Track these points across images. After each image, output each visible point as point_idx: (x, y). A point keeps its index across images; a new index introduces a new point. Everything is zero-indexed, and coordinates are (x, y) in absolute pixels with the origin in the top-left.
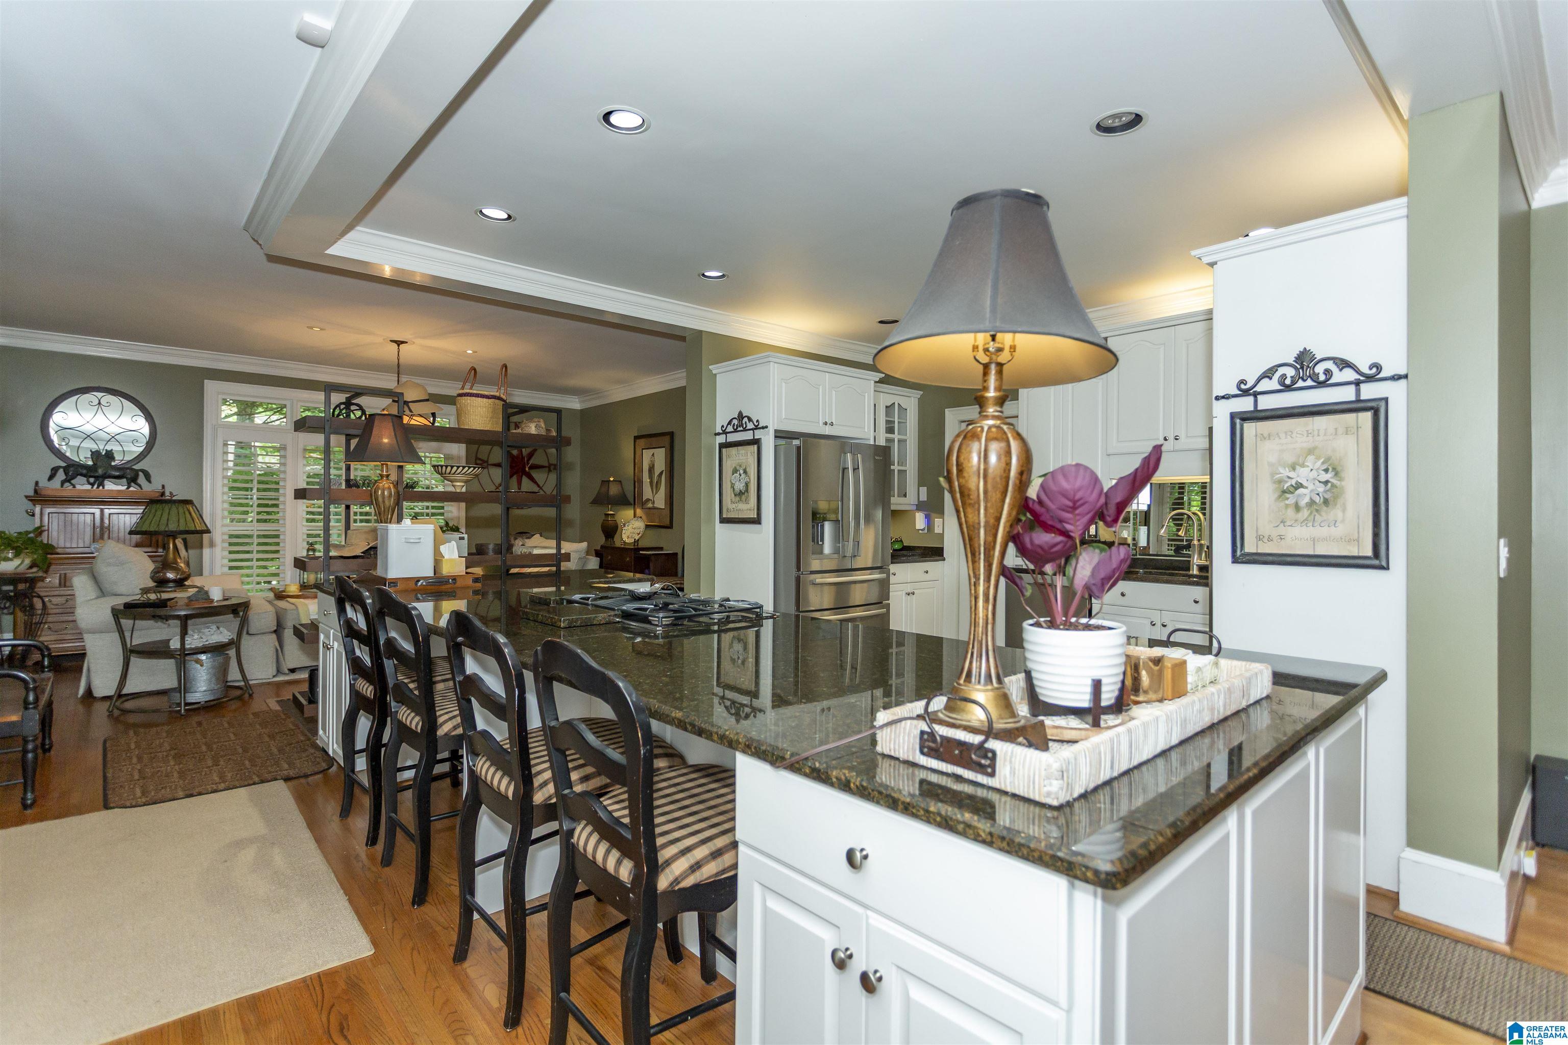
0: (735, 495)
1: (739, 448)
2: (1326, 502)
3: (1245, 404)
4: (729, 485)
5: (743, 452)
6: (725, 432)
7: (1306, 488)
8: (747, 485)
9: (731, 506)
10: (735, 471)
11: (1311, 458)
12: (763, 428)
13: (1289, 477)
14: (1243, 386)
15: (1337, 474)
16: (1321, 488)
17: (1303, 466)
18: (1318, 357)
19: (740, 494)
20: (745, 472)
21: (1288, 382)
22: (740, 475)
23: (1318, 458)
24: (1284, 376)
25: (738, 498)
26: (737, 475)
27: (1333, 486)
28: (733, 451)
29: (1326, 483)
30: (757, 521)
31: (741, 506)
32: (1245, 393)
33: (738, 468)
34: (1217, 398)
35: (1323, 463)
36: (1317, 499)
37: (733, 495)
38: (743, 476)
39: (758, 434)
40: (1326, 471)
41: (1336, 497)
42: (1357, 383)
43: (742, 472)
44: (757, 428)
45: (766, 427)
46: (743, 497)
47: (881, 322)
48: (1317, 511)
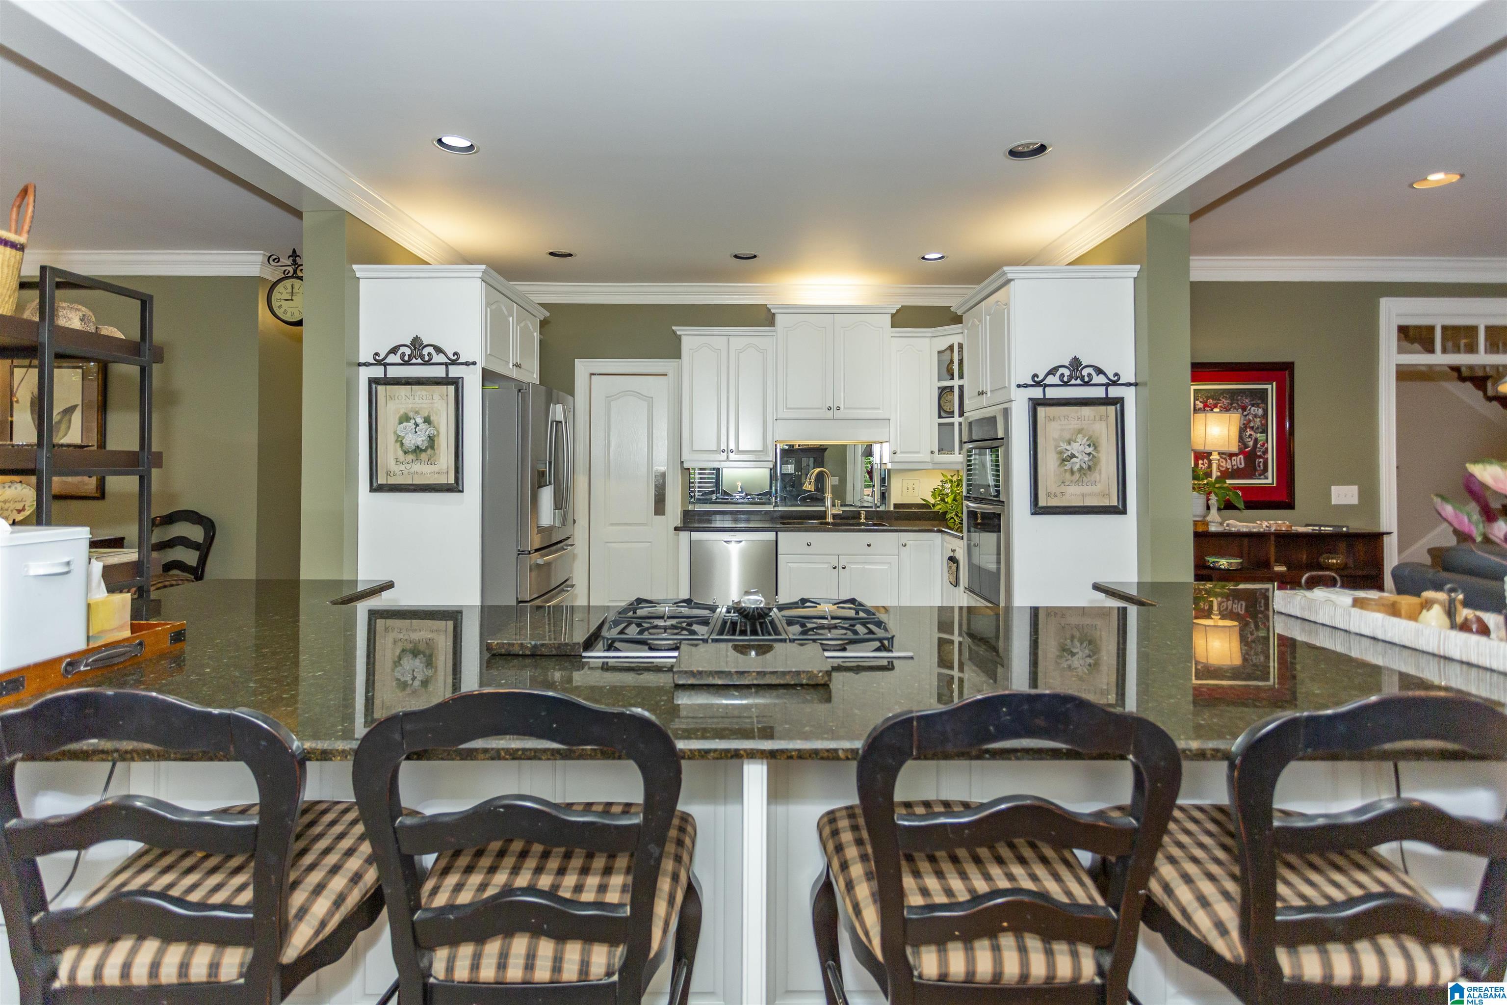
0: (405, 453)
1: (414, 387)
2: (1089, 468)
3: (1037, 393)
4: (392, 438)
5: (424, 393)
6: (380, 362)
7: (1077, 458)
8: (431, 440)
9: (393, 467)
10: (405, 418)
11: (1080, 436)
12: (467, 364)
13: (1067, 450)
14: (1036, 379)
15: (1095, 448)
16: (1086, 459)
17: (1075, 442)
18: (1084, 364)
19: (417, 450)
20: (427, 421)
21: (1065, 379)
22: (417, 425)
23: (1084, 436)
24: (1062, 375)
25: (410, 457)
26: (411, 424)
27: (1094, 456)
28: (402, 391)
29: (1089, 454)
30: (456, 487)
31: (417, 467)
32: (1038, 384)
33: (411, 415)
34: (1019, 386)
35: (1087, 440)
36: (1084, 466)
37: (400, 453)
38: (423, 426)
39: (455, 372)
40: (1089, 446)
41: (1096, 464)
42: (1107, 385)
43: (419, 420)
44: (454, 362)
45: (474, 363)
46: (423, 456)
47: (552, 254)
48: (1084, 474)
